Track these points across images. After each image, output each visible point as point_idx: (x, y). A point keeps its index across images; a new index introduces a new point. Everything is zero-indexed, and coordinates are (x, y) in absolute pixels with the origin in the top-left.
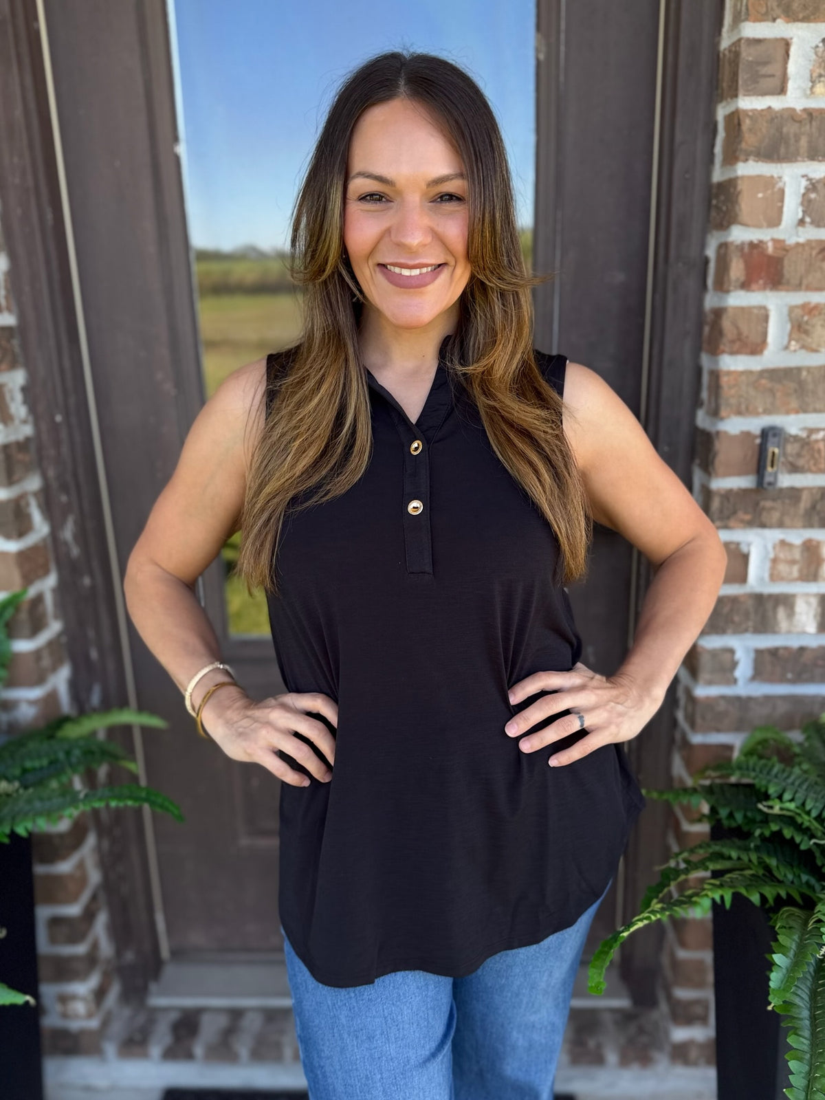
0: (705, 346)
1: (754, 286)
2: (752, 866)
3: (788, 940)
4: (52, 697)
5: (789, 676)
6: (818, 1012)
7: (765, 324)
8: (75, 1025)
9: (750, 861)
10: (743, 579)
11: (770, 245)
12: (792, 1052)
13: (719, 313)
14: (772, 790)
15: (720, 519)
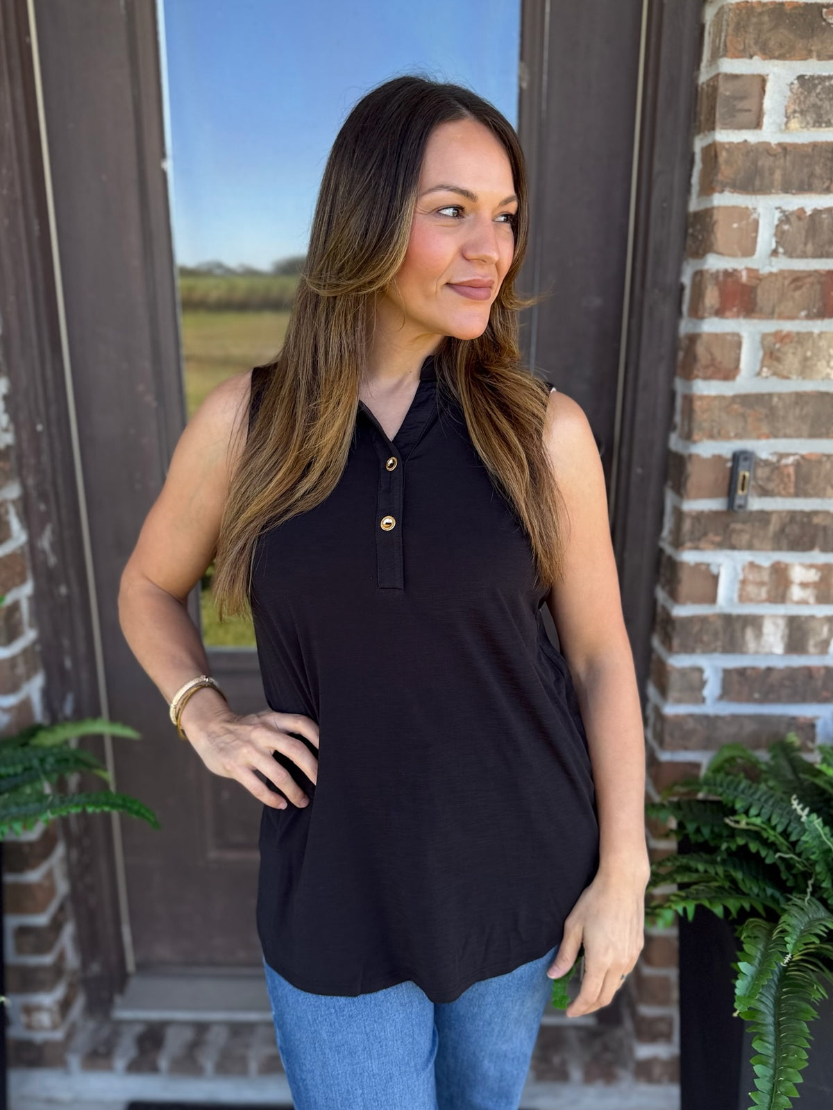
0: (679, 371)
1: (728, 314)
2: (717, 878)
3: (753, 949)
4: (25, 705)
5: (757, 696)
6: (781, 1019)
7: (738, 351)
8: (39, 1037)
9: (717, 874)
10: (713, 599)
11: (744, 274)
12: (757, 1057)
13: (693, 338)
14: (739, 805)
15: (691, 540)
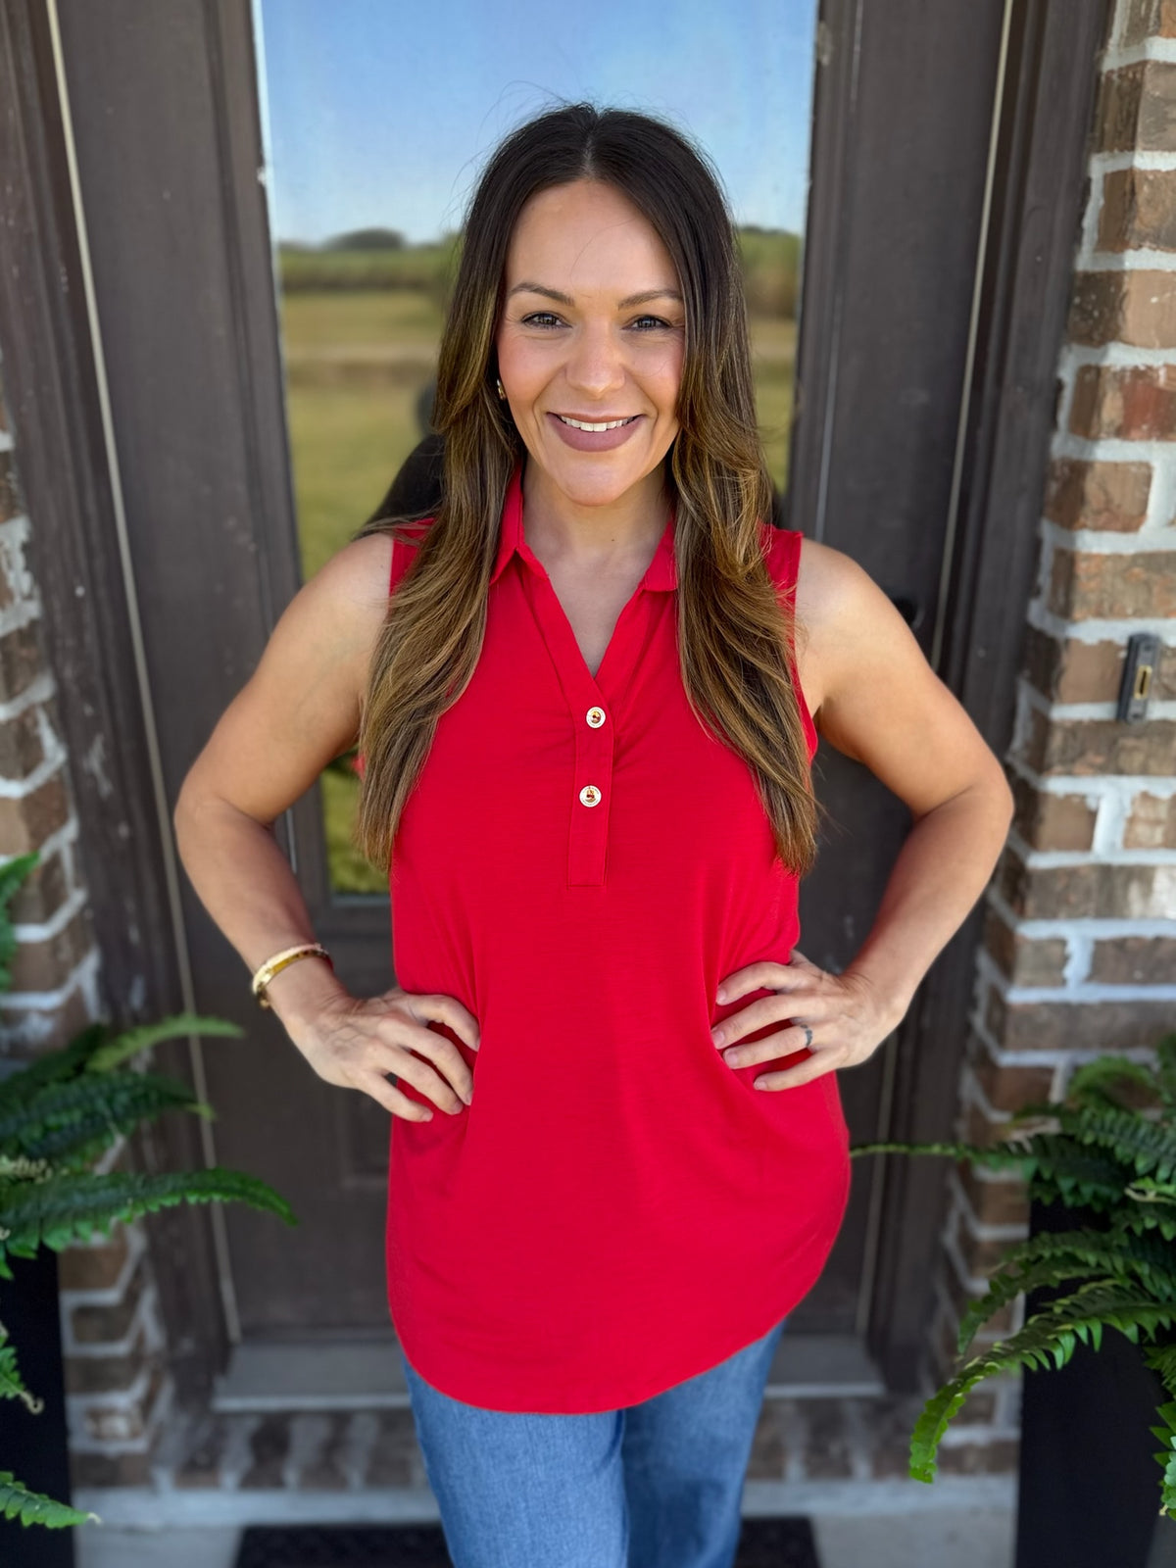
0: (1049, 511)
1: (1134, 433)
4: (76, 1002)
7: (1145, 489)
8: (112, 1449)
9: (1115, 1269)
10: (1087, 844)
11: (1162, 373)
13: (1078, 470)
14: (1141, 1165)
15: (1063, 762)
